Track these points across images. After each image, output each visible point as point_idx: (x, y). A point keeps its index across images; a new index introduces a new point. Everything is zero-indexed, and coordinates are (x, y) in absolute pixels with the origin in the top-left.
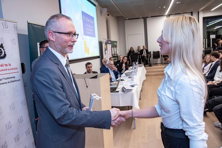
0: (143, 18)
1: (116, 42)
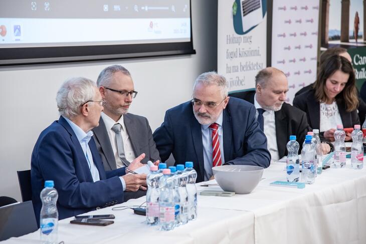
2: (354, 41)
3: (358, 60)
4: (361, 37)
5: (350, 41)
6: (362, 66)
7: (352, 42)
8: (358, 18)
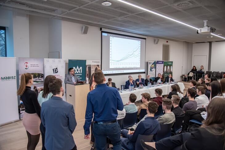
0: (208, 42)
1: (172, 62)
4: (169, 71)
8: (169, 69)
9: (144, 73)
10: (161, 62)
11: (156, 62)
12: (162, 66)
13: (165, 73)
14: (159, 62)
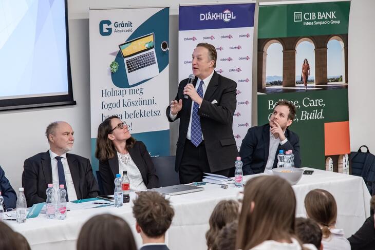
2: (303, 85)
3: (307, 102)
4: (312, 81)
5: (296, 85)
6: (315, 108)
7: (300, 87)
8: (308, 65)
9: (67, 100)
10: (227, 16)
11: (174, 12)
12: (235, 41)
13: (275, 96)
14: (209, 17)
